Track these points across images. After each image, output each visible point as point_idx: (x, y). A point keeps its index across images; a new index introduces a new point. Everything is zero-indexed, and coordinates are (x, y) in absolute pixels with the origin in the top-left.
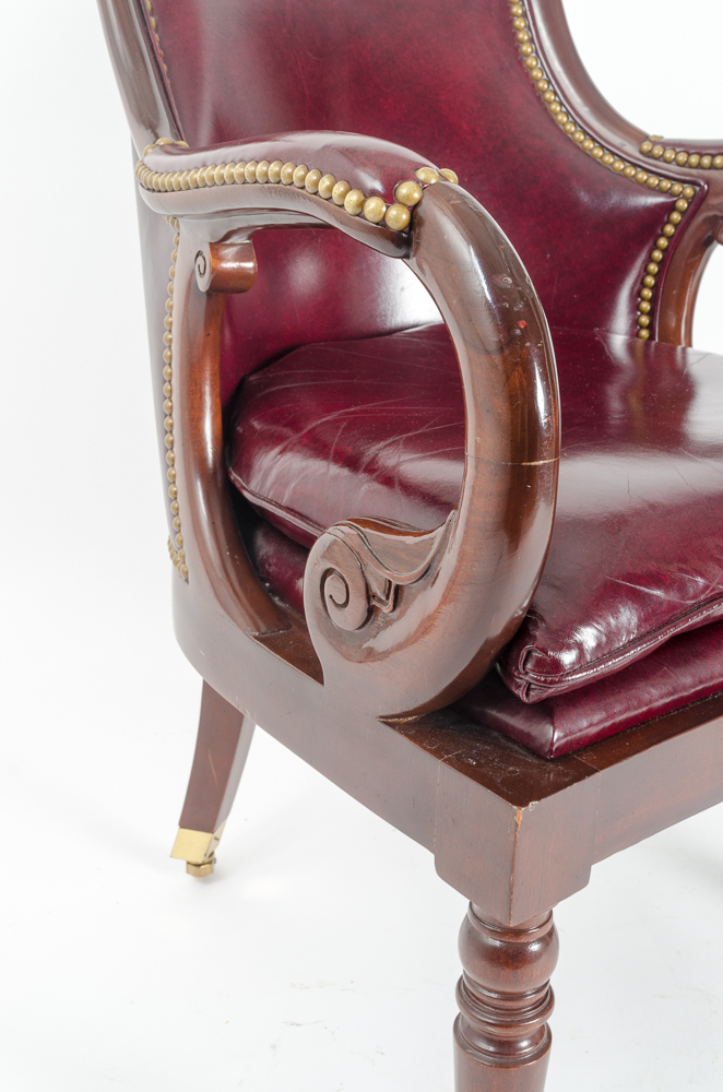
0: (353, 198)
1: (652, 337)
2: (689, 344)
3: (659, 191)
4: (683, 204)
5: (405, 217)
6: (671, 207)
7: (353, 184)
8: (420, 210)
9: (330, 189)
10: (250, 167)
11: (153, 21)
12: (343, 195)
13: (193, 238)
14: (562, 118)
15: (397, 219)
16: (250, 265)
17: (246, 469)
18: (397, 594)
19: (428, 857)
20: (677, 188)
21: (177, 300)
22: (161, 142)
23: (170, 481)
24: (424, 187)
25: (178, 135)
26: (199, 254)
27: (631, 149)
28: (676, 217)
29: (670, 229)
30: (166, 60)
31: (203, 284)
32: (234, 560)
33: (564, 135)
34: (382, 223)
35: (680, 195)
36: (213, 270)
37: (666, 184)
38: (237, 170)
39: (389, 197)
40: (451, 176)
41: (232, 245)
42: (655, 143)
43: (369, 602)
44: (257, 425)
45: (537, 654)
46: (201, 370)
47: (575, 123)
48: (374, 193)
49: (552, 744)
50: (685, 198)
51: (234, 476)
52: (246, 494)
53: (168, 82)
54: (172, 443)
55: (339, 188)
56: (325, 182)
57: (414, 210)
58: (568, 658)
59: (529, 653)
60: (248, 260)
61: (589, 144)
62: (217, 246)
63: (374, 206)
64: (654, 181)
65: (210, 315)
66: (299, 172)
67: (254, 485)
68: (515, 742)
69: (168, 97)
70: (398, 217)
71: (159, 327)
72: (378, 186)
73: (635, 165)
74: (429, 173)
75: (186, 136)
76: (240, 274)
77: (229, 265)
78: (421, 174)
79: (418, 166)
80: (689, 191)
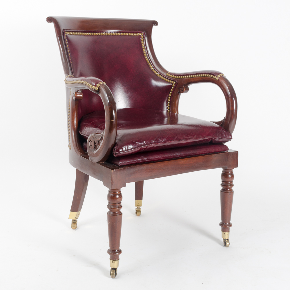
0: (91, 86)
1: (170, 112)
2: (178, 113)
3: (170, 83)
4: (174, 85)
5: (98, 88)
6: (172, 86)
7: (91, 84)
8: (100, 87)
9: (88, 85)
10: (79, 81)
11: (69, 54)
12: (90, 85)
13: (73, 91)
14: (152, 68)
15: (96, 89)
16: (82, 96)
17: (81, 130)
18: (98, 142)
19: (102, 183)
20: (173, 82)
21: (70, 102)
22: (69, 76)
23: (69, 130)
24: (100, 84)
25: (72, 74)
26: (74, 94)
27: (165, 74)
28: (173, 88)
29: (172, 90)
30: (72, 61)
31: (74, 99)
32: (78, 145)
33: (152, 72)
34: (95, 89)
35: (173, 84)
36: (76, 96)
37: (171, 81)
38: (78, 81)
39: (96, 86)
40: (105, 83)
41: (79, 92)
42: (169, 73)
43: (95, 144)
44: (84, 123)
45: (116, 149)
46: (74, 113)
47: (155, 70)
48: (94, 85)
49: (119, 165)
50: (174, 84)
51: (80, 131)
52: (81, 134)
53: (72, 67)
54: (69, 126)
55: (89, 84)
56: (88, 84)
57: (99, 87)
58: (121, 150)
59: (115, 149)
60: (81, 95)
61: (157, 73)
62: (76, 92)
63: (93, 87)
64: (169, 81)
65: (76, 104)
66: (85, 82)
67: (82, 132)
68: (115, 165)
69: (72, 70)
70: (97, 88)
71: (68, 106)
72: (94, 84)
73: (165, 78)
74: (101, 82)
75: (74, 75)
76: (80, 97)
77: (78, 96)
78: (100, 83)
79: (100, 81)
80: (175, 83)
